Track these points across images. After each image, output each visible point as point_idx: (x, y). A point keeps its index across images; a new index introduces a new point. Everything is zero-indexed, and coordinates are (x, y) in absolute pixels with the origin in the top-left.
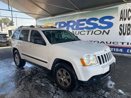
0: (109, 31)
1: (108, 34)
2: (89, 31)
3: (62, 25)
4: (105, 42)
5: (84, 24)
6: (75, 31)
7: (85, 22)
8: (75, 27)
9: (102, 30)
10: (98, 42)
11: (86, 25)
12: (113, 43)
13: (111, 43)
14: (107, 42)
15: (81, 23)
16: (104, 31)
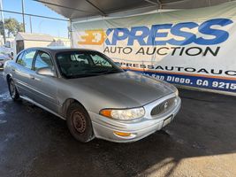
0: (218, 48)
1: (215, 54)
2: (175, 49)
3: (121, 34)
4: (209, 71)
5: (165, 35)
6: (145, 48)
7: (168, 30)
8: (146, 40)
9: (204, 48)
10: (195, 70)
11: (170, 36)
12: (226, 73)
13: (221, 72)
14: (212, 71)
15: (159, 31)
16: (208, 49)
